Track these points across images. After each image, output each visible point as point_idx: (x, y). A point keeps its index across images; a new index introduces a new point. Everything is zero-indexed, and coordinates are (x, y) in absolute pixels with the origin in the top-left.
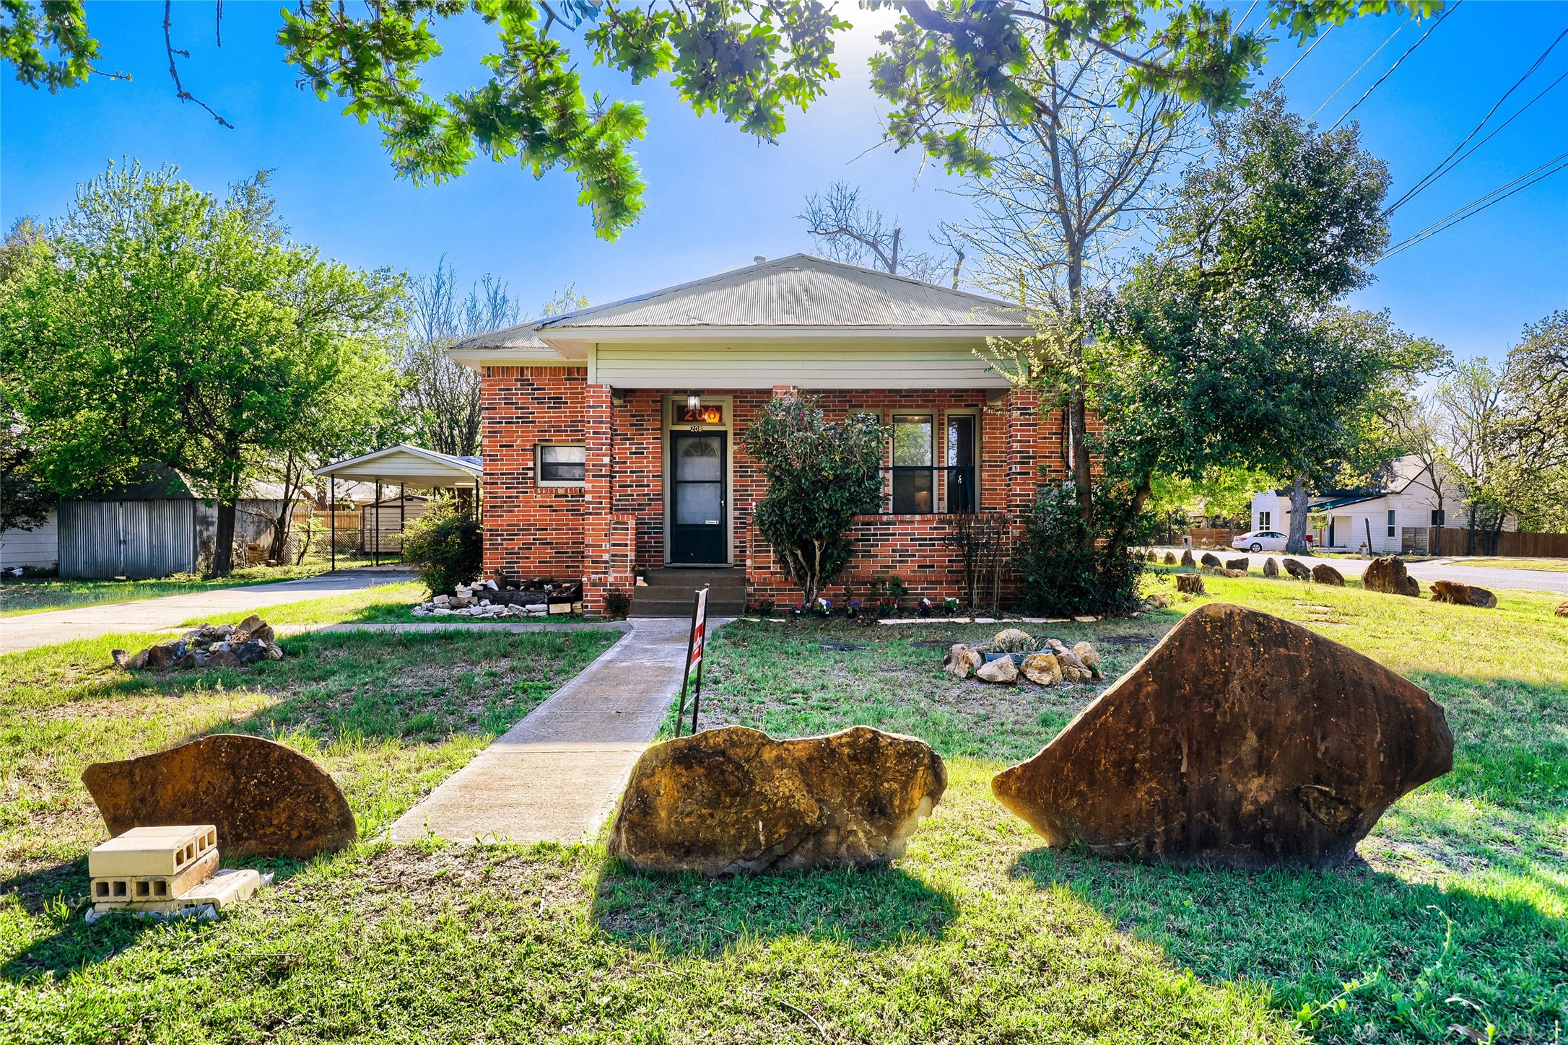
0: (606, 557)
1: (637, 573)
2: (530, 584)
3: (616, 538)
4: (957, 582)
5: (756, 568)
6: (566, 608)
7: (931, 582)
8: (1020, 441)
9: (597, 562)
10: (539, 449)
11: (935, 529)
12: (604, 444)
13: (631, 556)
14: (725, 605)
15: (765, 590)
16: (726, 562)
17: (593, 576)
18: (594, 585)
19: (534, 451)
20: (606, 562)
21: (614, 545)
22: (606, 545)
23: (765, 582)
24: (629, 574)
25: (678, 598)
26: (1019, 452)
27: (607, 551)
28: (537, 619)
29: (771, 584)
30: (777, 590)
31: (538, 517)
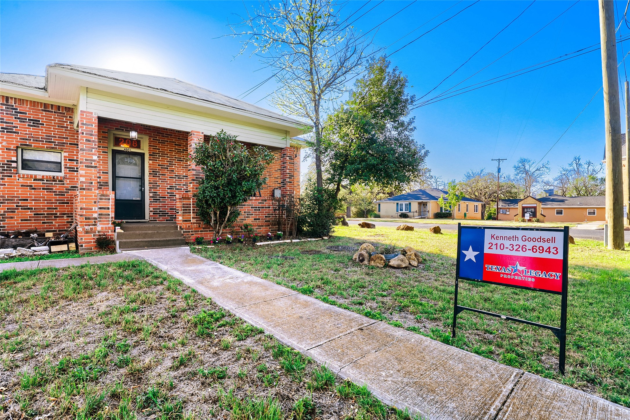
0: (95, 215)
1: (115, 224)
2: (17, 234)
3: (103, 204)
4: (269, 225)
5: (183, 221)
6: (64, 247)
7: (260, 226)
8: (289, 169)
9: (89, 219)
10: (20, 151)
11: (260, 203)
12: (93, 148)
13: (113, 215)
14: (175, 240)
15: (189, 232)
16: (144, 219)
17: (86, 227)
18: (87, 232)
19: (17, 150)
20: (96, 219)
21: (100, 208)
22: (95, 209)
23: (189, 228)
24: (110, 225)
25: (144, 238)
26: (289, 173)
27: (96, 212)
28: (42, 257)
29: (192, 229)
30: (195, 231)
31: (20, 192)
